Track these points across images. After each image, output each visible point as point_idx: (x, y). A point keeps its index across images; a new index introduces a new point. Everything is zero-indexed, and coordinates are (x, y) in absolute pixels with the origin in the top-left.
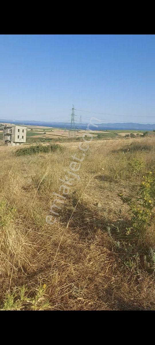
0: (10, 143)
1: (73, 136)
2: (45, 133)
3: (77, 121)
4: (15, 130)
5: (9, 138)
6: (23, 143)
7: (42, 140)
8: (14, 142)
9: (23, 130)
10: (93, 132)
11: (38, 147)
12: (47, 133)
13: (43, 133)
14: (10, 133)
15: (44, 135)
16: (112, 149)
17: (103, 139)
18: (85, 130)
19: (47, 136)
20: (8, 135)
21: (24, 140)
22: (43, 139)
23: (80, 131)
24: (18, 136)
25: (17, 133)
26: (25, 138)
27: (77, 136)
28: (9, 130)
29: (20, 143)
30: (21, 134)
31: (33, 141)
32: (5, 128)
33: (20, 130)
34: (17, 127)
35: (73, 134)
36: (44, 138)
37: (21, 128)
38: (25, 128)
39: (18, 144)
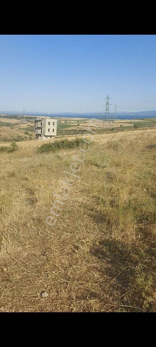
0: (41, 137)
1: (108, 127)
2: (79, 125)
3: (112, 110)
4: (45, 123)
5: (39, 132)
6: (53, 136)
7: (76, 132)
8: (45, 136)
9: (54, 123)
10: (129, 121)
11: (63, 142)
12: (80, 124)
13: (77, 124)
14: (41, 127)
15: (78, 126)
16: (149, 144)
17: (139, 129)
18: (120, 120)
19: (81, 127)
20: (38, 128)
21: (55, 134)
22: (76, 130)
23: (115, 120)
24: (49, 129)
25: (47, 127)
26: (55, 131)
27: (112, 127)
28: (39, 123)
29: (50, 136)
30: (51, 127)
31: (67, 133)
32: (36, 121)
33: (50, 123)
34: (48, 120)
35: (107, 125)
36: (78, 130)
37: (52, 121)
38: (55, 121)
39: (49, 138)
